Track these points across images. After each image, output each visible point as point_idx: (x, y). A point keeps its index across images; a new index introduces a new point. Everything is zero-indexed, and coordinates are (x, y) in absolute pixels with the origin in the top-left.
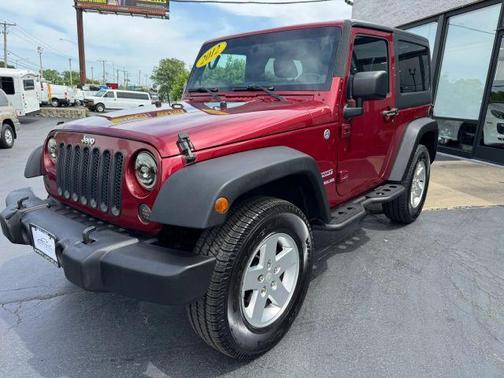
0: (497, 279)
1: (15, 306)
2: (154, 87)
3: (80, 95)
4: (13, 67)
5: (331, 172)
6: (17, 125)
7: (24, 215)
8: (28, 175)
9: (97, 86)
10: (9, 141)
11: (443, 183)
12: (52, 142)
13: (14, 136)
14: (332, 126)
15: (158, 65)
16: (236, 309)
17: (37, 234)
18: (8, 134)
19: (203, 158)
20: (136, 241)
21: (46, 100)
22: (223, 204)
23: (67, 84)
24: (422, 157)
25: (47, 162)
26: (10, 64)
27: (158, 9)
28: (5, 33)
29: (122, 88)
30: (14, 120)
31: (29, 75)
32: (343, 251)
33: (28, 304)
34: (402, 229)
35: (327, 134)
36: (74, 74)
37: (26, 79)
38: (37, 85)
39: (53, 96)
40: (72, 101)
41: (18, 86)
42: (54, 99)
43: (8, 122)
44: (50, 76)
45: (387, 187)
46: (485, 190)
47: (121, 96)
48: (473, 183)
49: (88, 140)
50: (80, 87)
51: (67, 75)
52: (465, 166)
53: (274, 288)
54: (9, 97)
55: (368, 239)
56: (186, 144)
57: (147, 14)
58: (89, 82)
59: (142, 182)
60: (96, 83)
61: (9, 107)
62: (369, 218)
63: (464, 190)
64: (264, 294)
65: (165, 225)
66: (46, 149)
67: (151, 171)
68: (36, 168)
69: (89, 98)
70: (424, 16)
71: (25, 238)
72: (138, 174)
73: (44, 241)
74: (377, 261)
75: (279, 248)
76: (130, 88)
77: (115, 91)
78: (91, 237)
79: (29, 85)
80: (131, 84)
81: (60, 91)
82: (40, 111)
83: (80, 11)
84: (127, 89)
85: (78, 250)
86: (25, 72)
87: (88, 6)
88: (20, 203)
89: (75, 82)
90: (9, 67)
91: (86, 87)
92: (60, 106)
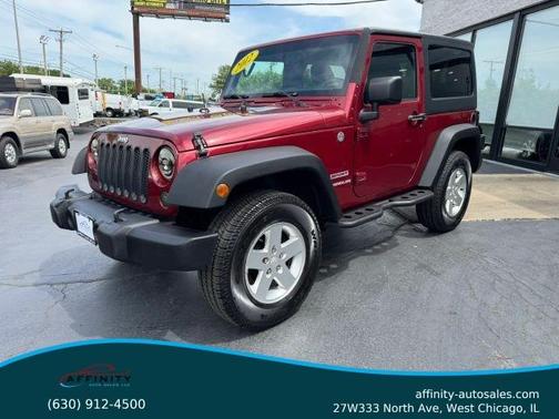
0: (517, 284)
1: (62, 287)
2: (214, 95)
3: (135, 104)
4: (68, 76)
5: (346, 173)
6: (71, 134)
7: (70, 204)
8: (74, 173)
9: (153, 95)
10: (62, 151)
11: (500, 196)
12: (95, 143)
13: (68, 146)
14: (347, 130)
15: (217, 73)
16: (239, 281)
17: (80, 219)
18: (62, 143)
19: (214, 153)
20: (157, 221)
21: (100, 110)
22: (223, 190)
23: (122, 93)
24: (459, 164)
25: (90, 160)
26: (65, 73)
27: (218, 12)
28: (61, 41)
29: (179, 97)
30: (68, 130)
31: (83, 84)
32: (368, 254)
33: (73, 286)
34: (436, 238)
35: (341, 137)
36: (129, 82)
37: (80, 88)
38: (91, 94)
39: (107, 106)
40: (127, 111)
41: (73, 95)
42: (108, 109)
43: (62, 131)
44: (106, 85)
45: (416, 192)
46: (546, 203)
47: (176, 105)
48: (536, 196)
49: (123, 139)
50: (135, 96)
51: (123, 83)
52: (538, 180)
53: (280, 271)
54: (64, 106)
55: (396, 245)
56: (199, 141)
57: (206, 18)
58: (145, 91)
59: (164, 173)
60: (152, 92)
61: (64, 117)
62: (407, 227)
63: (522, 203)
64: (269, 276)
65: (181, 207)
66: (90, 149)
67: (171, 165)
68: (82, 167)
69: (144, 108)
70: (497, 15)
71: (70, 223)
72: (160, 166)
73: (84, 224)
74: (399, 264)
75: (285, 237)
76: (187, 98)
77: (170, 101)
78: (120, 218)
79: (83, 94)
80: (189, 93)
81: (114, 101)
82: (94, 121)
83: (136, 15)
84: (184, 99)
85: (110, 227)
86: (79, 81)
87: (145, 10)
88: (67, 194)
89: (131, 91)
90: (64, 76)
91: (141, 96)
92: (114, 116)
